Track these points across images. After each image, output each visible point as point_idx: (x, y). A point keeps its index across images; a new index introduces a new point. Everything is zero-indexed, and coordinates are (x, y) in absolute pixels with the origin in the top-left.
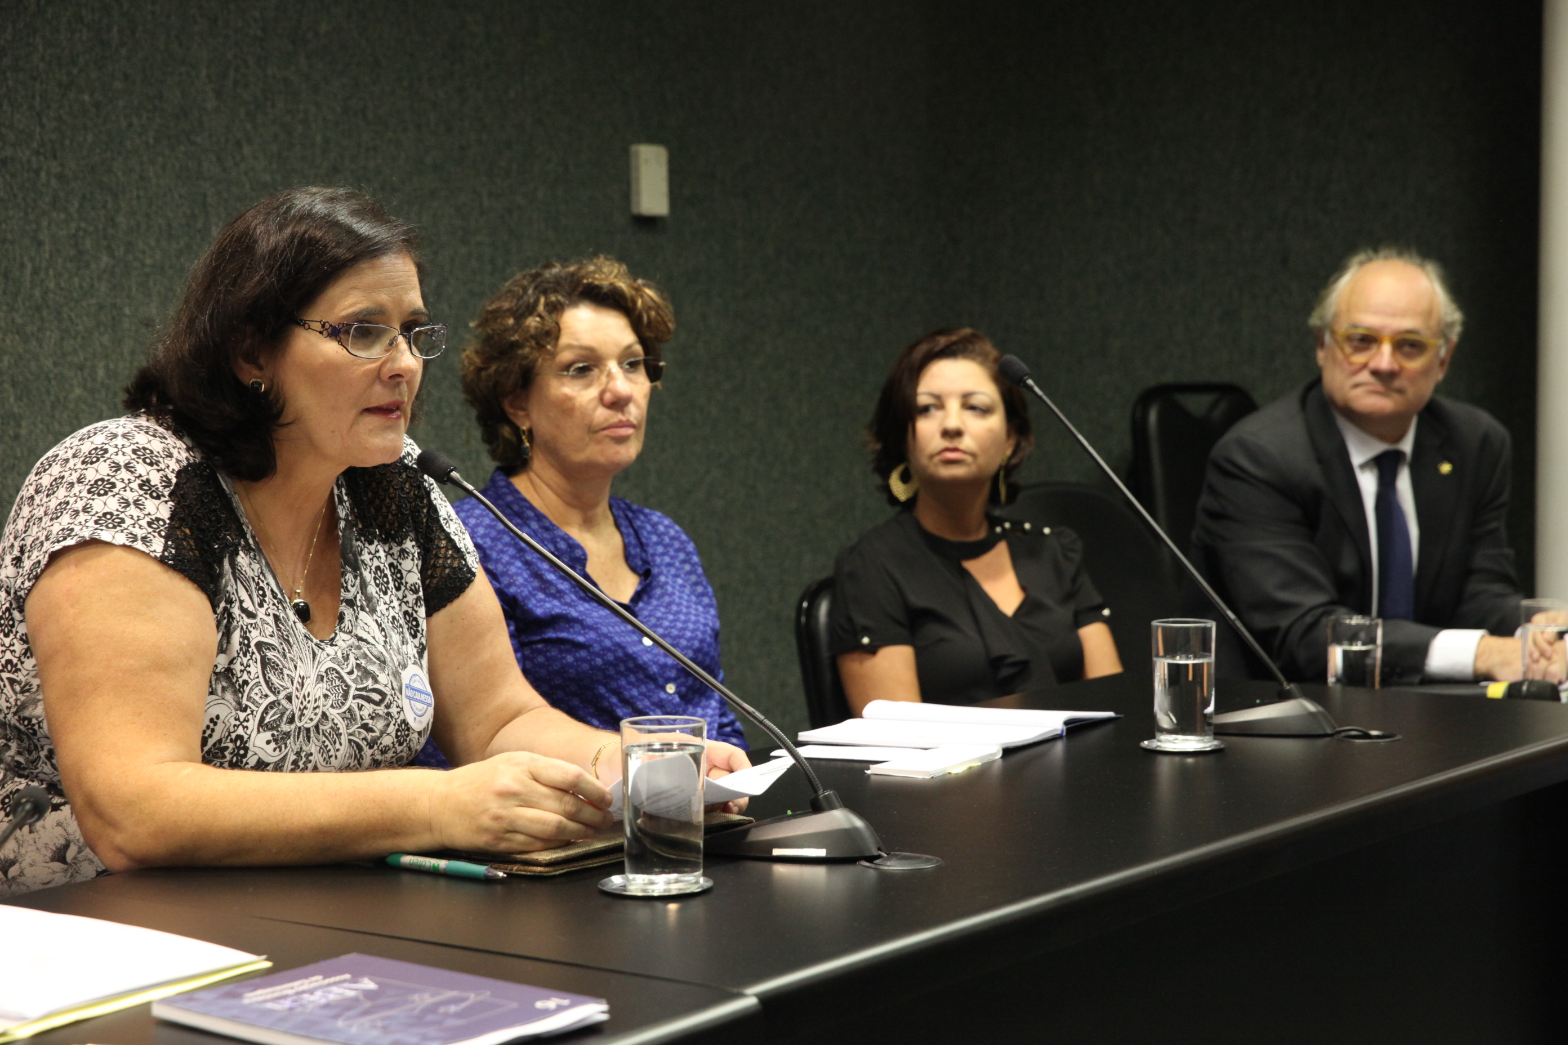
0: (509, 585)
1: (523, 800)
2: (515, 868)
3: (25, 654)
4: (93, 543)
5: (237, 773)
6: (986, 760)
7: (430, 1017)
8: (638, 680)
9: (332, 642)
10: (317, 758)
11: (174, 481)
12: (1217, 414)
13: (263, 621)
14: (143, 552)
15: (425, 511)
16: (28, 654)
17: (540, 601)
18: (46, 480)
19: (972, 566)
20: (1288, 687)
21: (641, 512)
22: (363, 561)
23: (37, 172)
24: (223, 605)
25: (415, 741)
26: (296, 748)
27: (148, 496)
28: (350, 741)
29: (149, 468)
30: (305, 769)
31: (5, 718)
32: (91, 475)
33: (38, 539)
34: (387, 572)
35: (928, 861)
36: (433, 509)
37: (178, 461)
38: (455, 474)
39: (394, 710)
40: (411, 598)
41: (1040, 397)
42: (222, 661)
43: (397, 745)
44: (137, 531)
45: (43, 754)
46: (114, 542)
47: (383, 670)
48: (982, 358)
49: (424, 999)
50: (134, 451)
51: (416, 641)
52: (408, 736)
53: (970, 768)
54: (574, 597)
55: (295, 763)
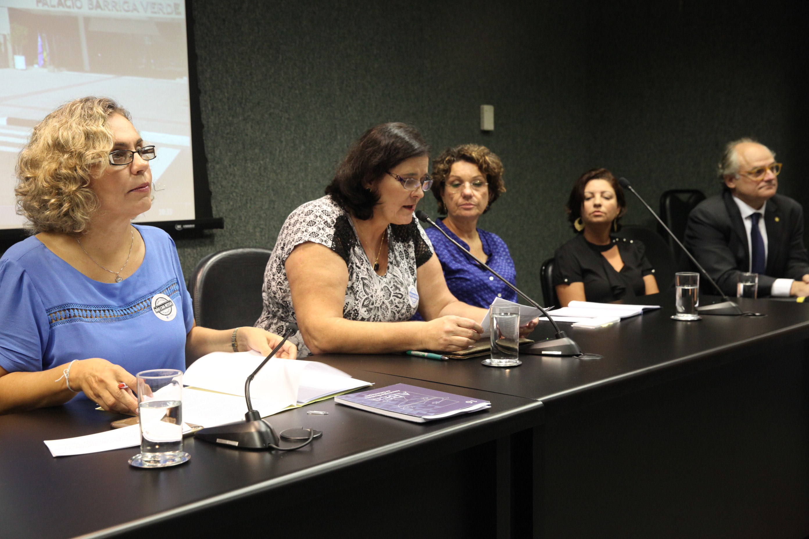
0: (443, 258)
1: (454, 333)
2: (451, 356)
3: (285, 280)
4: (308, 242)
5: (355, 322)
6: (615, 322)
7: (430, 405)
8: (488, 292)
9: (385, 277)
10: (381, 317)
11: (335, 221)
12: (692, 200)
13: (363, 270)
14: (325, 246)
15: (416, 231)
16: (286, 280)
17: (453, 264)
18: (292, 221)
19: (605, 254)
20: (725, 297)
21: (488, 233)
22: (396, 249)
23: (281, 117)
24: (350, 264)
25: (412, 311)
26: (374, 313)
27: (327, 226)
28: (392, 311)
29: (327, 217)
30: (377, 321)
31: (278, 301)
32: (308, 219)
33: (290, 241)
34: (403, 253)
35: (598, 357)
36: (418, 231)
37: (336, 215)
38: (428, 219)
39: (406, 300)
40: (412, 262)
41: (633, 193)
42: (350, 284)
43: (406, 313)
44: (323, 238)
45: (291, 313)
46: (316, 242)
47: (402, 286)
48: (608, 179)
49: (426, 399)
50: (322, 211)
51: (413, 277)
52: (410, 309)
53: (609, 325)
54: (465, 263)
55: (374, 319)
